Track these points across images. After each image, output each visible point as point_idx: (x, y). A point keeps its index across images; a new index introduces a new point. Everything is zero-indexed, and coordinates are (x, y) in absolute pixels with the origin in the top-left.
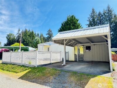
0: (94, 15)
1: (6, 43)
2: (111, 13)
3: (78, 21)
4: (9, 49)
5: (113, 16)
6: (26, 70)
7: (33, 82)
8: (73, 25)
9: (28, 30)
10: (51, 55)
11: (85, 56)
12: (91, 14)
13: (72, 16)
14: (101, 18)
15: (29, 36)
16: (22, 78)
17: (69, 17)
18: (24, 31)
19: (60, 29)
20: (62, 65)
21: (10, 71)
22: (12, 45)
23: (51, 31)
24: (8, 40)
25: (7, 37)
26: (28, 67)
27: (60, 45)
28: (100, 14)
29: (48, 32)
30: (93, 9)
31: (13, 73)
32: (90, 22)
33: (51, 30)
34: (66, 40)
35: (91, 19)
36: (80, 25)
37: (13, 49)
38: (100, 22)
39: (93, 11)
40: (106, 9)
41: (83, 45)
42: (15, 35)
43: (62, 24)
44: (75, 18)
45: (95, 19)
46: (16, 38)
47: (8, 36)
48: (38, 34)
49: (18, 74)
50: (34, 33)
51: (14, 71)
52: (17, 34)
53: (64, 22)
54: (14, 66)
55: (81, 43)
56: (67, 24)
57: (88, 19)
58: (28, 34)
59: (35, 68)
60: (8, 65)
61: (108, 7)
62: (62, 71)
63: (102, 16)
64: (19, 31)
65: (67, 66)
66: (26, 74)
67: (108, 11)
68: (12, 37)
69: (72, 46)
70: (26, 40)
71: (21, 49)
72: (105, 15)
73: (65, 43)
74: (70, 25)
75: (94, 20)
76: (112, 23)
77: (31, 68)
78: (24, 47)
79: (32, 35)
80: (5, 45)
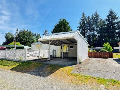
0: (84, 19)
1: (5, 42)
2: (98, 18)
3: (68, 24)
4: (7, 47)
5: (100, 20)
6: (17, 64)
7: (20, 72)
8: (64, 28)
9: (26, 30)
10: (39, 52)
11: (69, 54)
12: (82, 18)
13: (64, 20)
14: (90, 22)
15: (27, 35)
16: (12, 70)
17: (61, 21)
18: (22, 31)
19: (53, 30)
20: (47, 60)
21: (4, 65)
22: (10, 44)
23: (47, 32)
24: (6, 39)
25: (5, 36)
26: (19, 62)
27: (47, 44)
28: (89, 18)
29: (44, 32)
30: (83, 14)
31: (6, 66)
32: (81, 25)
33: (47, 30)
34: (51, 41)
35: (81, 23)
36: (70, 28)
37: (9, 47)
38: (89, 25)
39: (84, 16)
40: (94, 14)
41: (68, 45)
42: (13, 35)
43: (55, 26)
44: (66, 22)
45: (85, 22)
46: (14, 37)
47: (7, 35)
48: (35, 34)
49: (10, 67)
50: (32, 33)
51: (8, 65)
52: (16, 33)
53: (57, 25)
54: (9, 61)
55: (65, 43)
56: (59, 26)
57: (79, 22)
58: (26, 34)
59: (25, 63)
60: (3, 61)
61: (96, 13)
62: (44, 64)
63: (91, 20)
64: (17, 31)
65: (51, 61)
66: (16, 67)
67: (96, 16)
68: (10, 36)
69: (58, 45)
70: (23, 39)
71: (16, 47)
72: (93, 19)
73: (50, 43)
74: (61, 27)
75: (83, 23)
76: (99, 26)
77: (21, 62)
78: (19, 46)
79: (29, 35)
80: (4, 44)
